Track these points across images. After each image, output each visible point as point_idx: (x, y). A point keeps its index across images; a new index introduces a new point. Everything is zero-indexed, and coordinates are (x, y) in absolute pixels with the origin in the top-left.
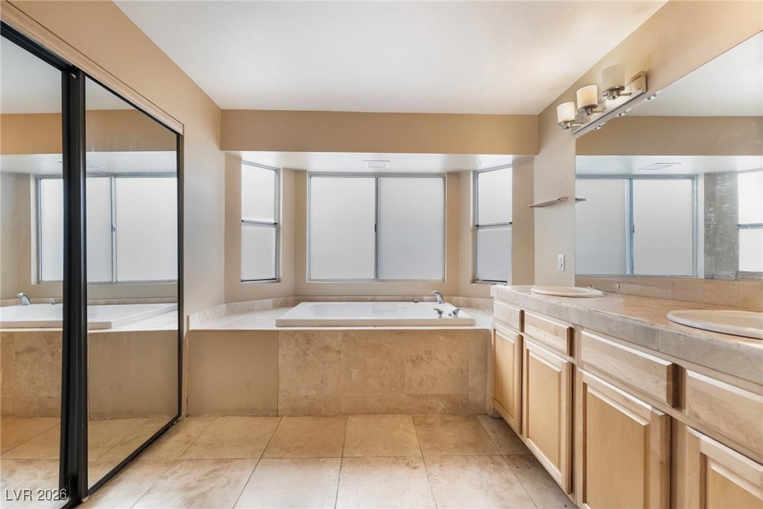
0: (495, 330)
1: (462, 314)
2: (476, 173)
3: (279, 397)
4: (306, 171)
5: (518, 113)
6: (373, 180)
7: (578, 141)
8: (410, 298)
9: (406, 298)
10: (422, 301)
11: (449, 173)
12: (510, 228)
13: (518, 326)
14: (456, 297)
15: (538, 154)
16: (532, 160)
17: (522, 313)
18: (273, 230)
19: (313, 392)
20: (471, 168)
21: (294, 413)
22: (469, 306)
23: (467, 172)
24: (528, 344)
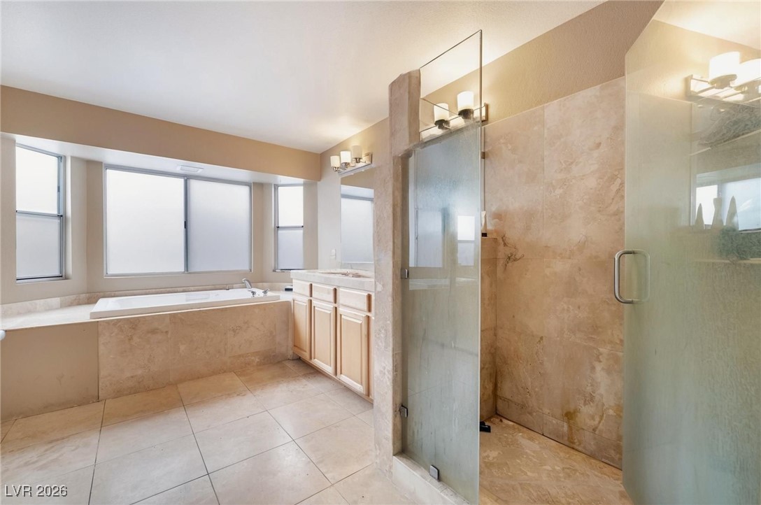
0: (294, 300)
1: (269, 294)
2: (276, 187)
3: (100, 384)
4: (102, 163)
5: (305, 150)
6: (181, 181)
7: (342, 179)
8: (222, 287)
9: (217, 286)
10: (232, 288)
11: (255, 184)
12: (301, 232)
13: (308, 294)
14: (261, 284)
15: (319, 180)
16: (316, 184)
17: (311, 285)
18: (57, 221)
19: (140, 372)
20: (273, 182)
21: (119, 394)
22: (272, 289)
23: (269, 185)
24: (315, 303)
